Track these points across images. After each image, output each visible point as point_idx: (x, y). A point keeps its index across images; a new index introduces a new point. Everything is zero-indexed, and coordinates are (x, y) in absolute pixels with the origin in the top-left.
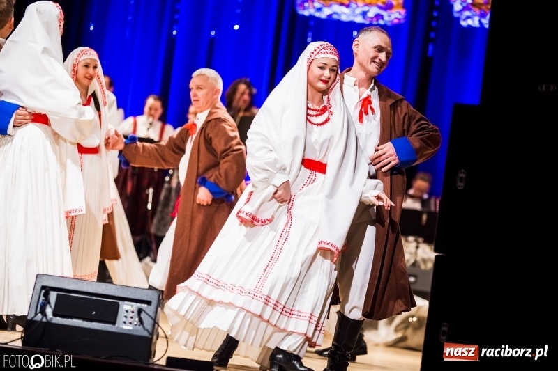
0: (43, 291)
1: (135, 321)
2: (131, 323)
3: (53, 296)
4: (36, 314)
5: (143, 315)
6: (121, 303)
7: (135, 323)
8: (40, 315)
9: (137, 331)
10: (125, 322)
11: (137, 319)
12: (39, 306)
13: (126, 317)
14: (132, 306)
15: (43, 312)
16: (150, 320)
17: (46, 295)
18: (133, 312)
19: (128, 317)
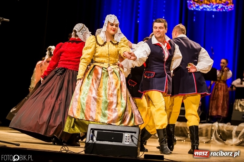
0: (92, 131)
1: (130, 140)
2: (128, 142)
3: (96, 132)
4: (89, 140)
5: (133, 138)
6: (123, 133)
7: (130, 141)
8: (91, 140)
9: (131, 144)
10: (126, 141)
11: (131, 140)
12: (90, 137)
13: (126, 139)
14: (128, 134)
15: (92, 139)
16: (136, 139)
17: (93, 132)
18: (129, 137)
19: (127, 139)
